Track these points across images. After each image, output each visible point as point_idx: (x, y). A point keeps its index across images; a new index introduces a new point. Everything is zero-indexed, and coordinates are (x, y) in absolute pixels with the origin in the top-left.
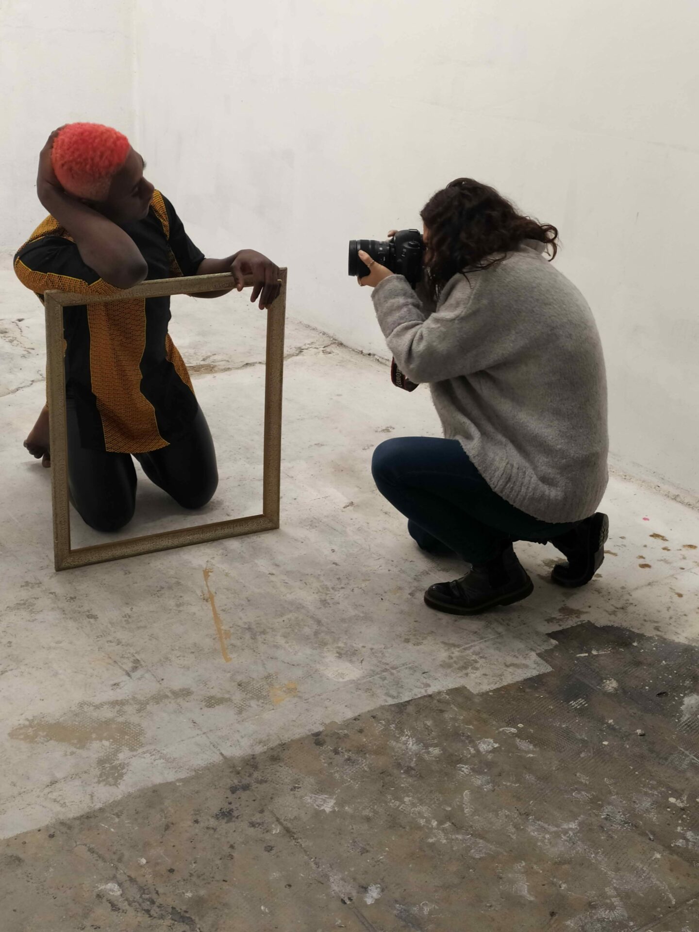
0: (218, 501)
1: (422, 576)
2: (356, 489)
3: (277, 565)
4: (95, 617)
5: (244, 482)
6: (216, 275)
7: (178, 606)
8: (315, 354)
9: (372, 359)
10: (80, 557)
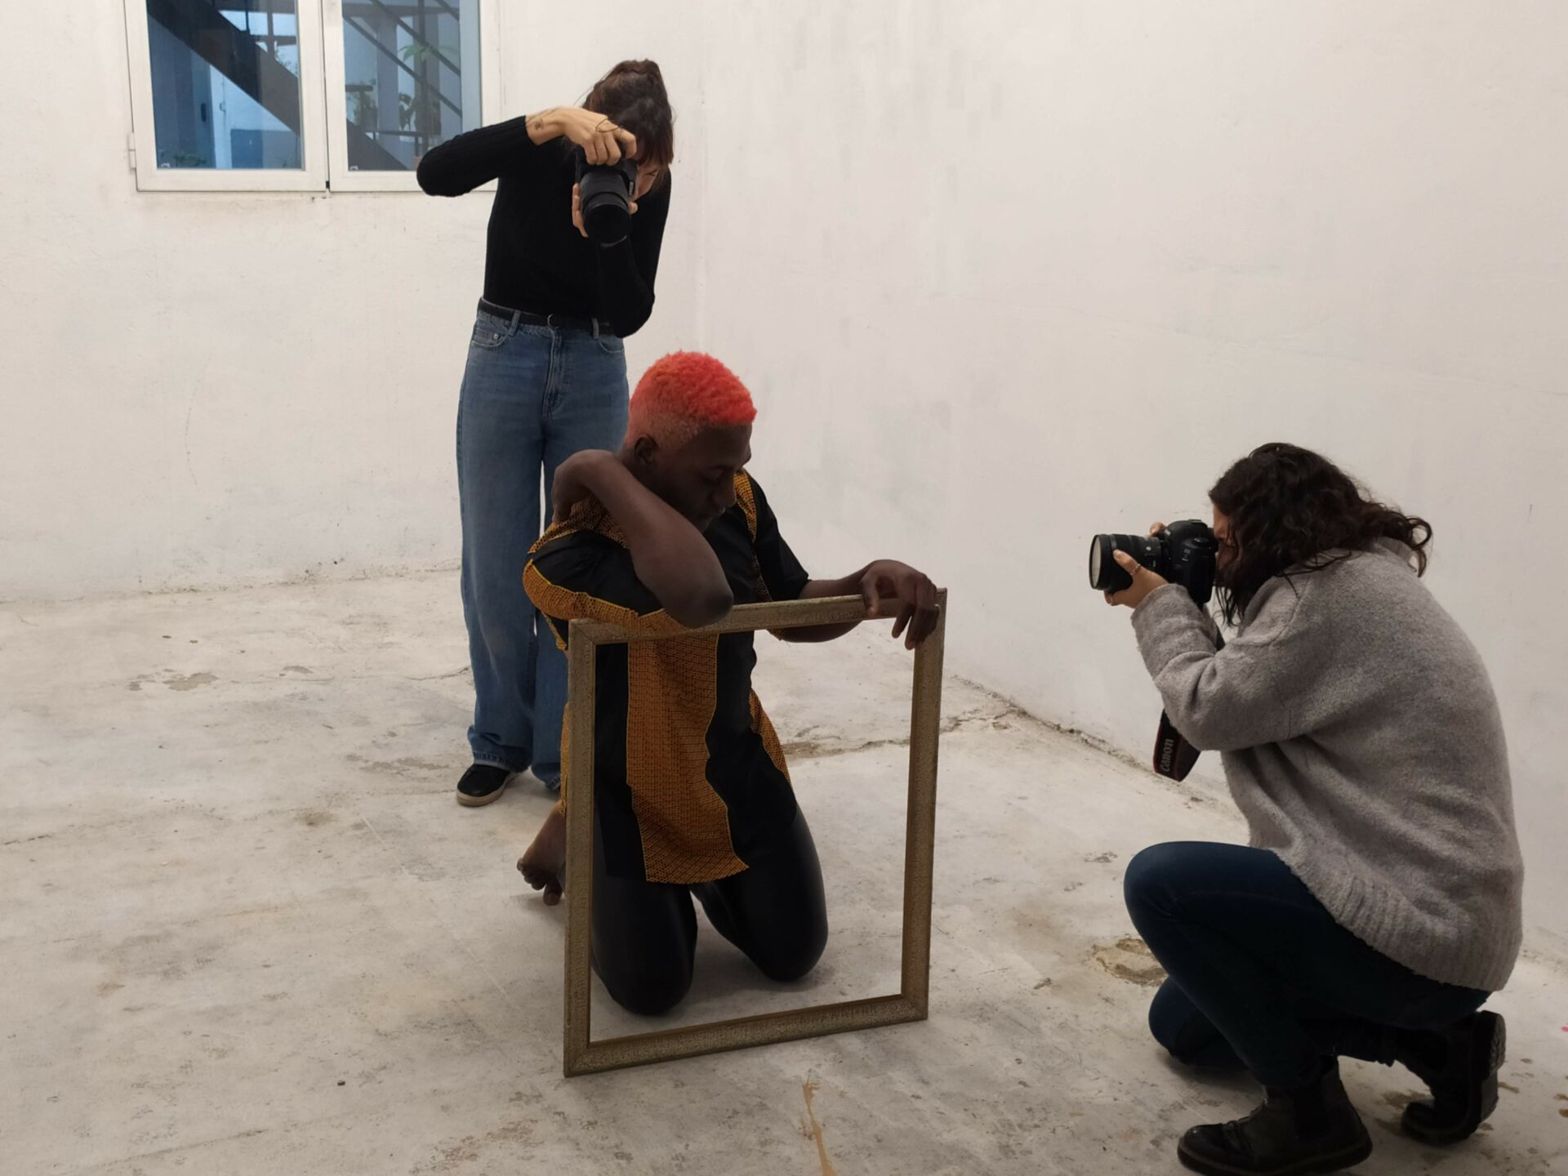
0: (826, 970)
1: (1173, 1111)
2: (1056, 958)
3: (926, 1083)
4: (628, 1157)
5: (868, 939)
6: (835, 598)
7: (764, 1144)
8: (982, 729)
9: (1075, 739)
10: (604, 1055)
